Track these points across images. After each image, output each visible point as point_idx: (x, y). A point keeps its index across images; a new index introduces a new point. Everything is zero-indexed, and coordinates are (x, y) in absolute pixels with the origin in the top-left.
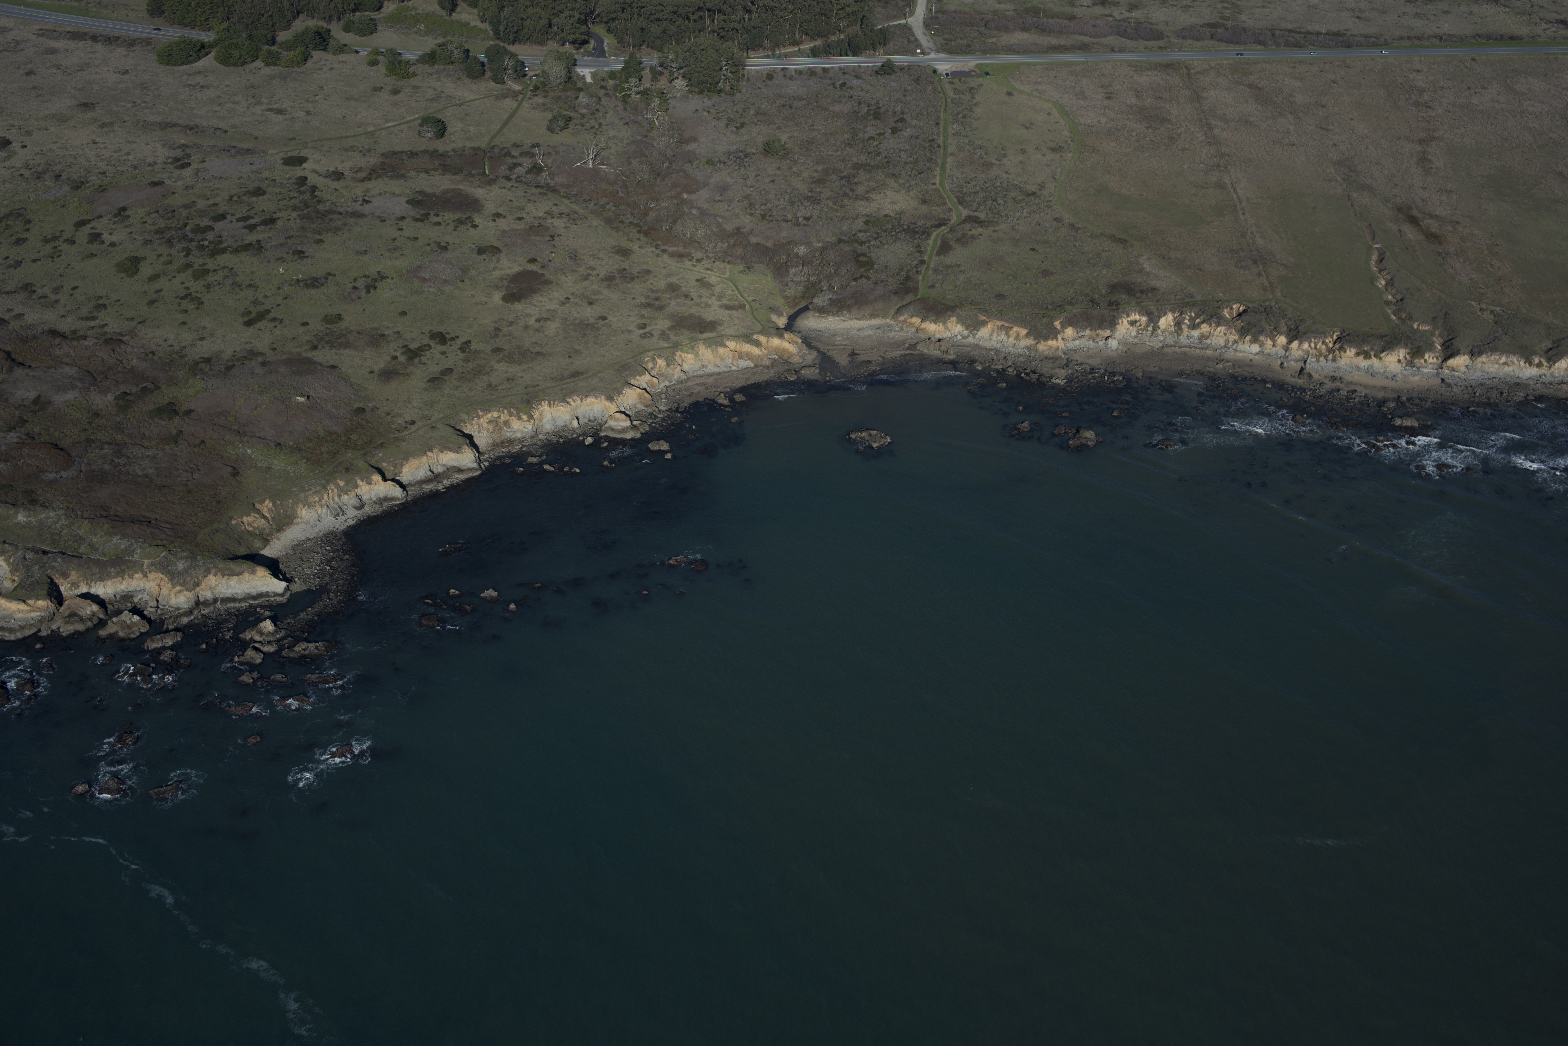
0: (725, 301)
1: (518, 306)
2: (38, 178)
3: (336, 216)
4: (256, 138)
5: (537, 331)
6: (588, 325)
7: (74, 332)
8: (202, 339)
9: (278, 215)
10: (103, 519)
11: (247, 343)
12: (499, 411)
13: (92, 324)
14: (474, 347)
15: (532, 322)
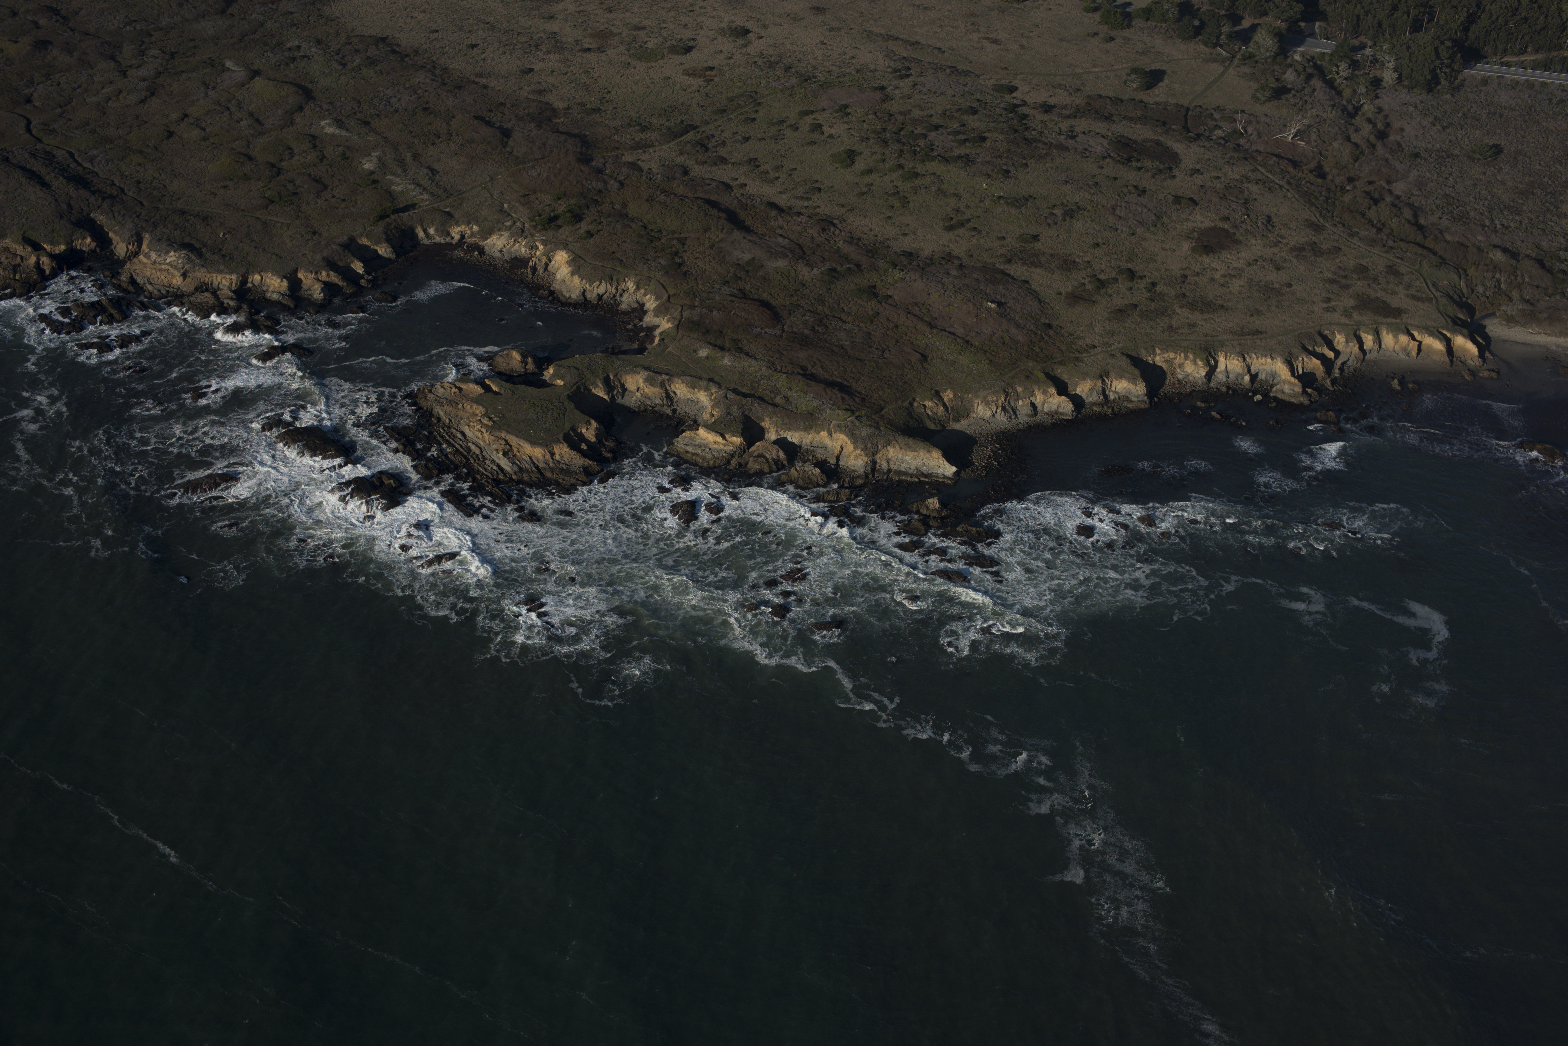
0: (1413, 291)
1: (1206, 259)
2: (770, 67)
3: (1040, 145)
4: (971, 62)
5: (1223, 285)
6: (1273, 289)
7: (790, 208)
8: (905, 235)
9: (986, 135)
10: (800, 377)
11: (945, 246)
12: (1176, 353)
13: (806, 204)
14: (1158, 289)
15: (1217, 276)
